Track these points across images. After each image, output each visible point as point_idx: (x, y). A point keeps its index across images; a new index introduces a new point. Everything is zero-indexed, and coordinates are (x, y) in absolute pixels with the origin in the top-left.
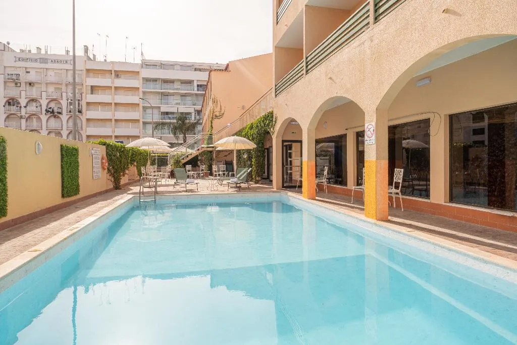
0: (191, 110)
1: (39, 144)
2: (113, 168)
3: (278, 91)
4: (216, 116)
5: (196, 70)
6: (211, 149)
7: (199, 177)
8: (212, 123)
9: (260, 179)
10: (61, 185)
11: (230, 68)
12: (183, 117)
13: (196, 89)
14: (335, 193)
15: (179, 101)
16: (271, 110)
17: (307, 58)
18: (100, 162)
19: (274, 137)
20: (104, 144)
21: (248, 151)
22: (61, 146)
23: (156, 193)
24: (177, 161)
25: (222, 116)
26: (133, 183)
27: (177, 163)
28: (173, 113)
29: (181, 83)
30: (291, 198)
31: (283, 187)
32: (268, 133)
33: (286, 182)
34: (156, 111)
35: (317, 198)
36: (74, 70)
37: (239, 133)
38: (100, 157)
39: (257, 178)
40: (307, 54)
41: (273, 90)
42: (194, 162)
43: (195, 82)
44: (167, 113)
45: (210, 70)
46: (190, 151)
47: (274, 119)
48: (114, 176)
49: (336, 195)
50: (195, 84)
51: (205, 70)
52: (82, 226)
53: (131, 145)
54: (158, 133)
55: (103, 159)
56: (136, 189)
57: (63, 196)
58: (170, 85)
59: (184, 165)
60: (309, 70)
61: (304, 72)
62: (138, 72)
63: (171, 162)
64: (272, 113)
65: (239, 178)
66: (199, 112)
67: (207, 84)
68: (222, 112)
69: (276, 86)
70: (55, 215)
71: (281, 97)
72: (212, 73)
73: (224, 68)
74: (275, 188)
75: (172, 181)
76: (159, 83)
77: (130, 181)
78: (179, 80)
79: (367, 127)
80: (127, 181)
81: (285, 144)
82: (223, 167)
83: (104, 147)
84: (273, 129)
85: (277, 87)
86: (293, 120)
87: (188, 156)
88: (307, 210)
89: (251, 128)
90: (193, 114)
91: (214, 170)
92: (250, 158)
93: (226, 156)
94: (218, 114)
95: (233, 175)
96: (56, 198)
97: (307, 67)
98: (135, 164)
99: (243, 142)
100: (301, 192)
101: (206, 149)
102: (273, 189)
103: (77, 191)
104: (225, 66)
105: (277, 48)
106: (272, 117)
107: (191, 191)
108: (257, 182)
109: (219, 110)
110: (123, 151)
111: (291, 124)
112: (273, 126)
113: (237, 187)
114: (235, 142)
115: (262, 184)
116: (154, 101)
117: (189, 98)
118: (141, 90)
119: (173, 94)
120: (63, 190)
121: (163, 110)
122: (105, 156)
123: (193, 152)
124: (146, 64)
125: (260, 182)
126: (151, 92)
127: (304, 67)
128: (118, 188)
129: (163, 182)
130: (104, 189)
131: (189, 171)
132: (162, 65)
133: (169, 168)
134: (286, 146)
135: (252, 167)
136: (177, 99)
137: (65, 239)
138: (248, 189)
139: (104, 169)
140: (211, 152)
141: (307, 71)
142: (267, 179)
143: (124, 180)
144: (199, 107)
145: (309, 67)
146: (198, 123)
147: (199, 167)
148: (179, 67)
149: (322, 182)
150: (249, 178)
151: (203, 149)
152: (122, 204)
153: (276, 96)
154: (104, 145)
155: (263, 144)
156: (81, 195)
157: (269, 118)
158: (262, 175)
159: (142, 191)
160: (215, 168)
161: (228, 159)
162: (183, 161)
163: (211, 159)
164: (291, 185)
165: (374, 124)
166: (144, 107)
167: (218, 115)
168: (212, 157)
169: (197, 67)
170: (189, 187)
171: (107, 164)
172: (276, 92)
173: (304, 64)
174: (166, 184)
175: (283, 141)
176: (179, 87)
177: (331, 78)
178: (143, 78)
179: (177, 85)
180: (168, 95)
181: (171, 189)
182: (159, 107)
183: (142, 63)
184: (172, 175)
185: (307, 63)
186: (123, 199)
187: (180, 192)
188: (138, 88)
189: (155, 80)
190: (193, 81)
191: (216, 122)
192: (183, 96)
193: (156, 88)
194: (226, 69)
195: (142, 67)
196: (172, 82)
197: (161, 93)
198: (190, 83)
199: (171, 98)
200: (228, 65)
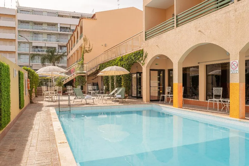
0: (56, 46)
1: (15, 71)
4: (86, 51)
5: (59, 16)
8: (83, 56)
9: (127, 95)
11: (96, 17)
12: (51, 50)
13: (59, 29)
15: (46, 39)
16: (141, 49)
17: (177, 16)
18: (27, 83)
19: (144, 67)
22: (19, 72)
25: (90, 50)
29: (48, 25)
32: (138, 64)
34: (27, 45)
39: (126, 95)
41: (144, 35)
43: (59, 25)
44: (37, 47)
45: (80, 18)
46: (68, 76)
47: (144, 55)
50: (59, 26)
55: (28, 81)
57: (20, 108)
58: (39, 27)
59: (65, 85)
61: (175, 25)
62: (14, 16)
64: (142, 51)
66: (61, 47)
68: (91, 48)
69: (146, 32)
71: (152, 41)
72: (83, 20)
76: (30, 24)
78: (45, 23)
79: (232, 63)
82: (94, 87)
83: (27, 72)
84: (143, 62)
90: (57, 48)
93: (93, 79)
94: (87, 49)
97: (177, 22)
101: (80, 74)
102: (144, 102)
105: (147, 8)
106: (143, 53)
112: (143, 60)
116: (29, 38)
117: (53, 37)
118: (17, 29)
119: (42, 33)
120: (20, 103)
121: (34, 44)
124: (21, 10)
125: (128, 98)
126: (25, 31)
127: (175, 22)
128: (31, 102)
132: (34, 11)
136: (45, 37)
139: (28, 88)
140: (84, 76)
141: (177, 25)
144: (63, 44)
145: (179, 23)
146: (63, 55)
148: (46, 13)
153: (146, 39)
165: (237, 61)
166: (19, 42)
167: (88, 50)
168: (85, 79)
169: (60, 14)
172: (146, 36)
173: (175, 20)
175: (150, 70)
176: (46, 28)
177: (200, 31)
178: (18, 20)
179: (45, 27)
180: (38, 34)
182: (31, 43)
183: (18, 8)
185: (177, 20)
188: (15, 28)
189: (28, 22)
190: (57, 24)
191: (86, 55)
192: (49, 34)
193: (30, 28)
194: (93, 17)
195: (18, 12)
196: (41, 24)
197: (33, 32)
198: (55, 25)
199: (40, 35)
200: (94, 15)
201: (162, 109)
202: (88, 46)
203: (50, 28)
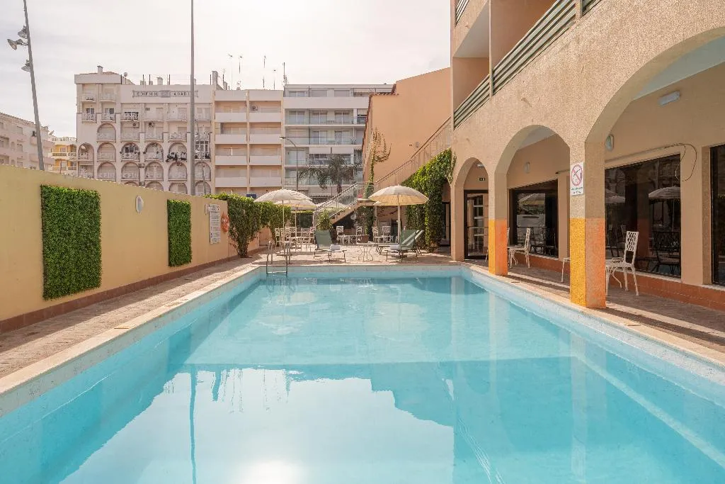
0: (351, 151)
1: (139, 200)
2: (238, 229)
3: (457, 120)
4: (378, 158)
5: (355, 94)
6: (370, 204)
7: (353, 242)
8: (373, 167)
9: (435, 245)
10: (168, 250)
11: (397, 91)
12: (338, 160)
13: (355, 121)
14: (541, 267)
15: (333, 139)
16: (448, 148)
17: (493, 72)
18: (219, 222)
19: (452, 186)
20: (225, 198)
21: (420, 207)
22: (168, 201)
23: (288, 263)
24: (325, 220)
25: (386, 157)
26: (264, 249)
27: (325, 223)
28: (323, 156)
29: (336, 114)
30: (474, 274)
31: (466, 257)
32: (446, 180)
33: (472, 251)
34: (302, 155)
35: (509, 274)
36: (193, 103)
37: (407, 183)
38: (219, 215)
39: (432, 245)
40: (493, 67)
41: (452, 120)
42: (347, 223)
43: (355, 111)
44: (317, 156)
45: (372, 93)
46: (343, 206)
47: (452, 161)
48: (238, 240)
49: (543, 270)
50: (355, 114)
51: (364, 94)
52: (184, 302)
53: (262, 199)
54: (304, 183)
55: (223, 217)
56: (264, 258)
57: (170, 265)
58: (320, 118)
59: (335, 225)
60: (497, 88)
61: (490, 91)
62: (279, 103)
63: (316, 223)
64: (450, 153)
65: (406, 244)
66: (359, 152)
67: (368, 112)
68: (387, 153)
69: (455, 113)
70: (159, 287)
71: (460, 130)
72: (373, 98)
73: (390, 91)
74: (454, 258)
75: (313, 247)
76: (306, 114)
77: (261, 247)
78: (331, 110)
79: (573, 170)
80: (257, 247)
81: (469, 195)
82: (387, 228)
83: (226, 202)
84: (451, 175)
85: (456, 114)
86: (478, 162)
87: (339, 214)
88: (494, 292)
89: (424, 174)
90: (352, 156)
91: (374, 232)
92: (422, 216)
93: (392, 213)
94: (381, 154)
95: (393, 241)
96: (158, 263)
97: (494, 84)
98: (269, 224)
99: (409, 194)
100: (487, 265)
101: (363, 204)
102: (451, 259)
103: (187, 259)
104: (392, 87)
105: (455, 59)
106: (450, 157)
107: (337, 261)
108: (432, 250)
109: (383, 149)
110: (251, 207)
111: (475, 167)
112: (452, 171)
113: (401, 257)
114: (398, 194)
115: (438, 253)
116: (299, 140)
118: (284, 126)
119: (326, 130)
120: (170, 257)
121: (312, 151)
122: (226, 213)
123: (347, 208)
124: (290, 91)
125: (436, 250)
126: (297, 128)
127: (490, 85)
128: (244, 255)
129: (304, 248)
130: (225, 256)
131: (341, 234)
132: (310, 91)
133: (311, 230)
134: (475, 199)
135: (424, 229)
136: (331, 137)
137: (160, 316)
138: (415, 259)
139: (225, 231)
140: (372, 207)
141: (494, 91)
142: (445, 247)
143: (252, 246)
144: (359, 147)
145: (496, 85)
146: (357, 168)
147: (355, 228)
148: (332, 91)
149: (524, 251)
150: (415, 246)
151: (360, 204)
152: (241, 276)
153: (455, 127)
154: (225, 200)
155: (440, 196)
156: (195, 262)
157: (447, 159)
158: (439, 240)
159: (270, 259)
160: (375, 230)
161: (392, 217)
162: (333, 221)
163: (372, 218)
164: (480, 254)
165: (582, 164)
166: (287, 148)
167: (381, 156)
168: (373, 214)
169: (357, 91)
170: (336, 255)
171: (228, 225)
172: (455, 122)
173: (490, 81)
174: (305, 251)
175: (466, 192)
176: (333, 119)
177: (524, 100)
178: (286, 109)
179: (331, 117)
180: (319, 131)
181: (311, 258)
182: (308, 148)
183: (285, 88)
184: (315, 241)
185: (494, 79)
186: (246, 269)
187: (321, 262)
188: (280, 123)
189: (301, 112)
190: (352, 110)
191: (378, 166)
192: (338, 131)
193: (303, 122)
194: (393, 91)
195: (284, 95)
196: (325, 112)
197: (309, 129)
198: (348, 114)
199: (324, 134)
200: (395, 87)
202: (381, 148)
203: (342, 118)
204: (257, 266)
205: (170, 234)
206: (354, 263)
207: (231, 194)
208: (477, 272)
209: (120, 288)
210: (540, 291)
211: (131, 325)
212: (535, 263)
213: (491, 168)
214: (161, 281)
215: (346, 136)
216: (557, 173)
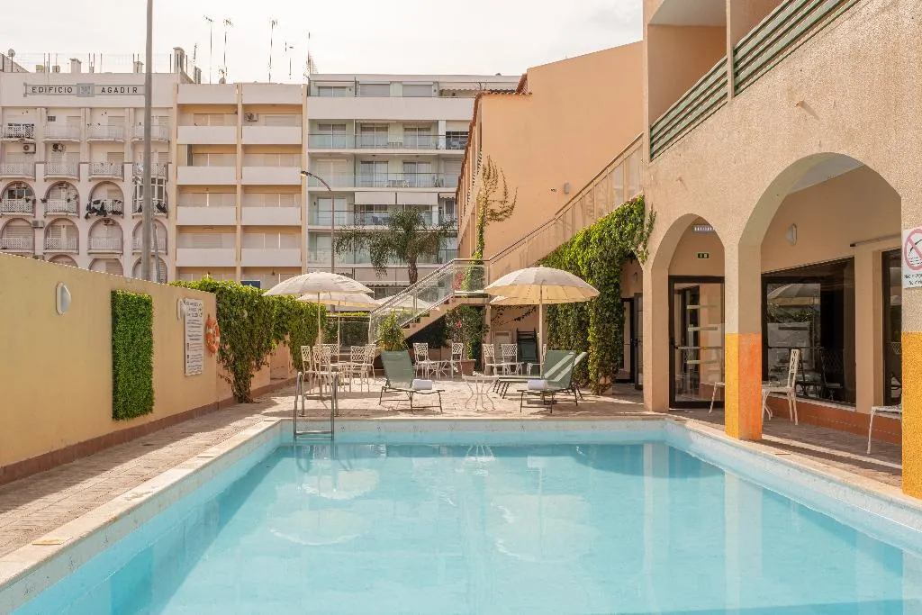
0: (432, 200)
1: (63, 289)
2: (233, 348)
3: (657, 143)
4: (493, 213)
5: (442, 93)
6: (479, 301)
7: (446, 374)
8: (482, 232)
9: (608, 381)
10: (110, 389)
11: (529, 87)
12: (409, 218)
13: (442, 142)
14: (819, 423)
15: (400, 177)
16: (637, 195)
17: (735, 52)
18: (202, 333)
19: (647, 270)
20: (212, 289)
21: (578, 307)
22: (114, 293)
23: (335, 413)
24: (392, 330)
25: (507, 212)
26: (280, 386)
27: (391, 336)
28: (384, 208)
29: (406, 129)
30: (693, 436)
31: (673, 404)
32: (632, 257)
33: (680, 392)
34: (342, 204)
35: (765, 437)
36: (148, 108)
37: (553, 260)
38: (202, 320)
39: (602, 381)
40: (735, 41)
41: (646, 141)
42: (436, 335)
43: (442, 126)
44: (370, 208)
45: (481, 92)
46: (424, 306)
47: (647, 221)
48: (235, 371)
49: (824, 430)
50: (442, 130)
51: (465, 93)
52: (156, 491)
53: (278, 289)
54: (344, 260)
55: (208, 325)
56: (285, 403)
57: (116, 416)
58: (376, 137)
59: (410, 341)
60: (742, 83)
61: (729, 88)
62: (298, 108)
63: (378, 333)
64: (641, 204)
65: (553, 377)
66: (449, 204)
67: (471, 128)
68: (510, 204)
69: (652, 129)
70: (96, 460)
71: (666, 160)
72: (484, 101)
73: (515, 87)
74: (650, 407)
75: (377, 385)
76: (351, 129)
77: (275, 382)
78: (398, 122)
79: (909, 239)
80: (267, 382)
81: (678, 286)
82: (509, 349)
83: (213, 296)
84: (645, 247)
85: (655, 131)
86: (700, 221)
87: (418, 320)
88: (735, 471)
89: (585, 243)
90: (436, 209)
91: (486, 356)
92: (582, 326)
93: (519, 319)
94: (497, 207)
95: (536, 371)
96: (100, 421)
97: (736, 74)
98: (287, 338)
99: (562, 283)
100: (720, 420)
101: (465, 301)
102: (643, 408)
103: (146, 405)
104: (519, 81)
106: (642, 213)
107: (423, 410)
108: (601, 390)
109: (502, 198)
110: (258, 306)
111: (695, 233)
112: (644, 239)
113: (545, 403)
114: (542, 282)
115: (613, 395)
116: (337, 178)
117: (424, 168)
118: (306, 151)
119: (385, 160)
120: (115, 400)
121: (360, 199)
122: (214, 318)
123: (432, 309)
124: (319, 86)
125: (610, 390)
126: (331, 156)
127: (729, 77)
128: (243, 399)
129: (357, 385)
130: (211, 401)
131: (422, 358)
132: (358, 86)
133: (370, 350)
134: (683, 292)
135: (586, 350)
136: (396, 172)
137: (116, 519)
138: (575, 407)
139: (210, 350)
140: (480, 308)
141: (736, 87)
142: (630, 382)
143: (258, 380)
144: (449, 191)
145: (743, 75)
146: (445, 233)
147: (447, 346)
148: (400, 90)
149: (785, 394)
150: (580, 378)
151: (459, 302)
152: (250, 440)
153: (652, 156)
154: (213, 291)
155: (617, 286)
156: (158, 413)
157: (634, 216)
158: (617, 370)
159: (299, 407)
160: (488, 349)
161: (524, 326)
162: (407, 333)
163: (480, 328)
164: (694, 399)
166: (312, 194)
167: (498, 210)
168: (483, 319)
169: (446, 87)
170: (419, 399)
171: (218, 339)
172: (652, 145)
173: (728, 67)
174: (363, 391)
175: (673, 279)
176: (400, 139)
177: (802, 104)
178: (311, 120)
179: (396, 135)
180: (372, 162)
181: (373, 404)
182: (351, 194)
183: (310, 81)
184: (378, 368)
185: (736, 65)
186: (253, 427)
187: (395, 412)
188: (300, 146)
189: (340, 125)
190: (436, 123)
191: (492, 229)
192: (410, 161)
193: (343, 144)
194: (521, 88)
195: (309, 94)
196: (383, 127)
197: (355, 158)
198: (428, 129)
199: (380, 168)
200: (524, 78)
201: (691, 442)
202: (498, 195)
203: (413, 138)
204: (277, 419)
205: (115, 357)
206: (459, 414)
207: (222, 281)
208: (698, 434)
209: (28, 462)
210: (837, 471)
211: (64, 536)
212: (806, 415)
213: (731, 236)
214: (99, 449)
215: (426, 172)
216: (853, 245)
